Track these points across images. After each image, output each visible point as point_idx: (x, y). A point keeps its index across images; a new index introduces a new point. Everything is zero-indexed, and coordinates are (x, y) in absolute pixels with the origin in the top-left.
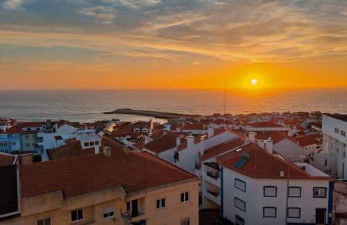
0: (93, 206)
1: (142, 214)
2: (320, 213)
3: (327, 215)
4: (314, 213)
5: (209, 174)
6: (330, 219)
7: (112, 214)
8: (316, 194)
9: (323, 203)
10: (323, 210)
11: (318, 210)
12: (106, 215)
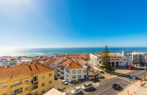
0: (22, 79)
1: (37, 80)
2: (85, 76)
3: (87, 76)
4: (84, 76)
5: (61, 69)
6: (87, 77)
7: (28, 81)
8: (84, 72)
9: (86, 74)
10: (86, 75)
11: (85, 75)
12: (26, 81)
